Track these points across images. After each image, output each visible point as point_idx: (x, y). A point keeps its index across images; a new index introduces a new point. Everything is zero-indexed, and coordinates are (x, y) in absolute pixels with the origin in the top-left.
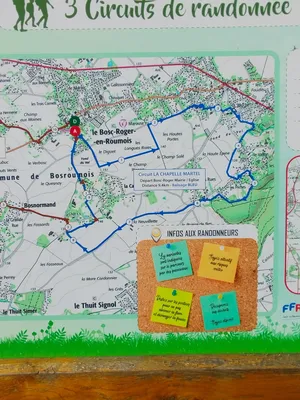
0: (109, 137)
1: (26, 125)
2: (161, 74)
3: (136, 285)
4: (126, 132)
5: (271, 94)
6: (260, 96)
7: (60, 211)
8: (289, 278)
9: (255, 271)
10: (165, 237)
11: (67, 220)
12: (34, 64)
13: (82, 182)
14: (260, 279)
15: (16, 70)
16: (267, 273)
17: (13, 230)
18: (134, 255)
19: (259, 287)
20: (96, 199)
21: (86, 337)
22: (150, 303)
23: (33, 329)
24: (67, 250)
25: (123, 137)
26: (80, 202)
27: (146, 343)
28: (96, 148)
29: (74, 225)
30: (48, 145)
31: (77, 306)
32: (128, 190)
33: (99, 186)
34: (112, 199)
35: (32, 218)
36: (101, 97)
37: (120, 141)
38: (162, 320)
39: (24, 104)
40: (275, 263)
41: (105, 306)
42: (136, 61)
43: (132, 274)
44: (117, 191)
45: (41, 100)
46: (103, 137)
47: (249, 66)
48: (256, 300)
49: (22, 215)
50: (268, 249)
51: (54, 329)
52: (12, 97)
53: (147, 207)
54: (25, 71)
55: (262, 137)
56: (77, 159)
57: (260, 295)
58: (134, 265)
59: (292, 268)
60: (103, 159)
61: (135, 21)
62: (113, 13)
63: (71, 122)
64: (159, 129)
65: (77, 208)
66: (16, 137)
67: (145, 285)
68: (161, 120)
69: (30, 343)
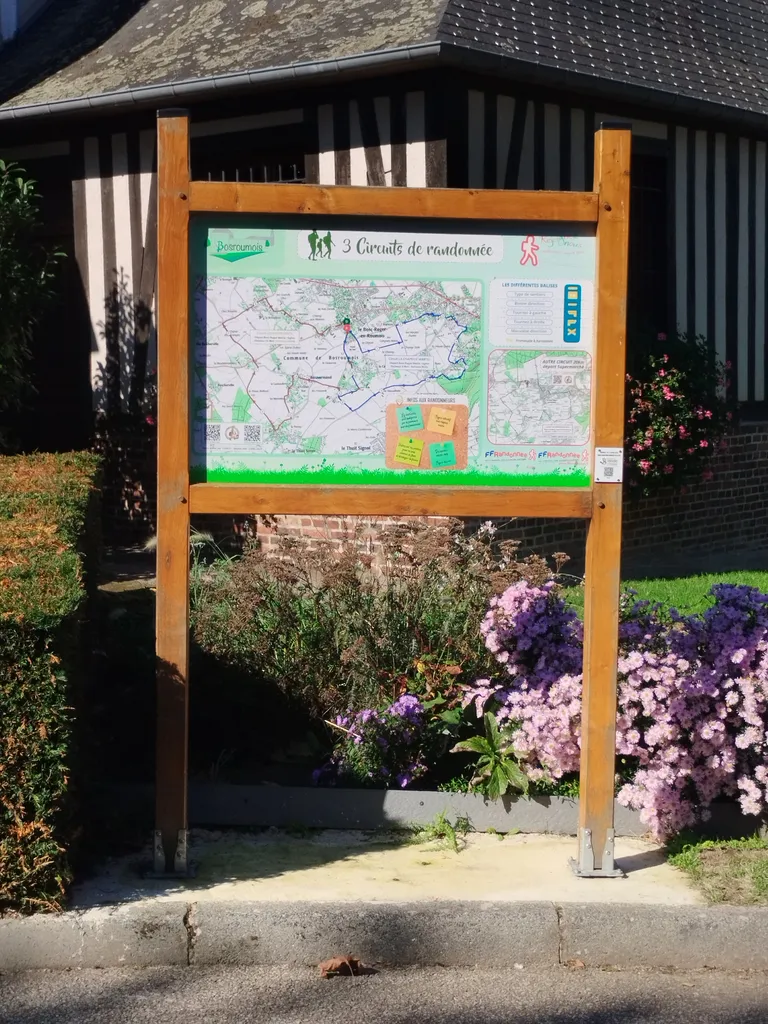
0: (370, 333)
1: (314, 323)
2: (406, 292)
3: (385, 435)
4: (380, 330)
5: (479, 308)
6: (471, 309)
7: (335, 382)
8: (490, 433)
9: (466, 428)
10: (405, 402)
11: (339, 389)
12: (321, 283)
13: (350, 363)
14: (470, 433)
15: (309, 285)
16: (474, 429)
17: (302, 394)
18: (384, 414)
19: (469, 439)
20: (359, 374)
21: (349, 471)
22: (394, 447)
23: (313, 464)
24: (338, 409)
25: (379, 333)
26: (348, 376)
27: (390, 477)
28: (360, 340)
29: (344, 392)
30: (329, 337)
31: (343, 449)
32: (381, 370)
33: (362, 366)
34: (370, 375)
35: (315, 386)
36: (365, 306)
37: (376, 336)
38: (402, 460)
39: (313, 308)
40: (480, 422)
41: (363, 449)
42: (390, 282)
43: (382, 427)
44: (374, 370)
45: (325, 307)
46: (366, 333)
47: (465, 289)
48: (466, 449)
49: (309, 384)
50: (475, 412)
51: (326, 465)
52: (306, 303)
53: (393, 381)
54: (314, 288)
55: (472, 336)
56: (347, 347)
57: (469, 445)
58: (384, 421)
59: (492, 427)
60: (365, 347)
61: (389, 257)
62: (375, 250)
63: (344, 321)
64: (403, 328)
65: (346, 380)
66: (307, 331)
67: (390, 436)
68: (405, 323)
69: (310, 474)
